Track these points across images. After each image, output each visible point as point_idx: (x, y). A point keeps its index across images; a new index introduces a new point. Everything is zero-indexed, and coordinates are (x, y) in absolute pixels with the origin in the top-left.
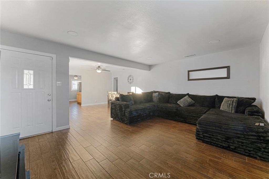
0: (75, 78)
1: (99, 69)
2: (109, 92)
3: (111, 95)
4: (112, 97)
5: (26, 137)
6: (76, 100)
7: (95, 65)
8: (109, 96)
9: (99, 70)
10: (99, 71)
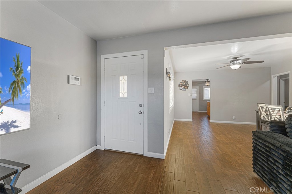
0: (206, 84)
1: (235, 62)
2: (260, 105)
3: (266, 111)
4: (267, 114)
5: (123, 152)
6: (206, 111)
7: (226, 58)
8: (261, 113)
9: (234, 64)
10: (236, 67)
